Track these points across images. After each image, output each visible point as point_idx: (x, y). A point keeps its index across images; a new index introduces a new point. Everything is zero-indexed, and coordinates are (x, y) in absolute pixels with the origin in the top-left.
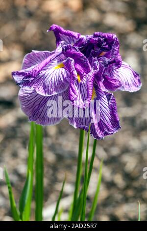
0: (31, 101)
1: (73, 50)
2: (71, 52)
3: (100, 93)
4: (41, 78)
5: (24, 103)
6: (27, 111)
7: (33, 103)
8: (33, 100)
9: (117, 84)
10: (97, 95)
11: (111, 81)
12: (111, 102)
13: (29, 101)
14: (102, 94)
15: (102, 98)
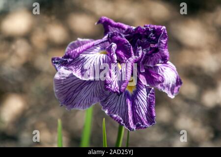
0: (67, 86)
1: (119, 37)
2: (116, 38)
3: (140, 86)
4: (80, 61)
5: (59, 87)
6: (61, 96)
7: (68, 88)
8: (69, 85)
9: (160, 79)
10: (137, 88)
11: (154, 76)
12: (150, 96)
13: (64, 85)
14: (142, 87)
15: (142, 91)
